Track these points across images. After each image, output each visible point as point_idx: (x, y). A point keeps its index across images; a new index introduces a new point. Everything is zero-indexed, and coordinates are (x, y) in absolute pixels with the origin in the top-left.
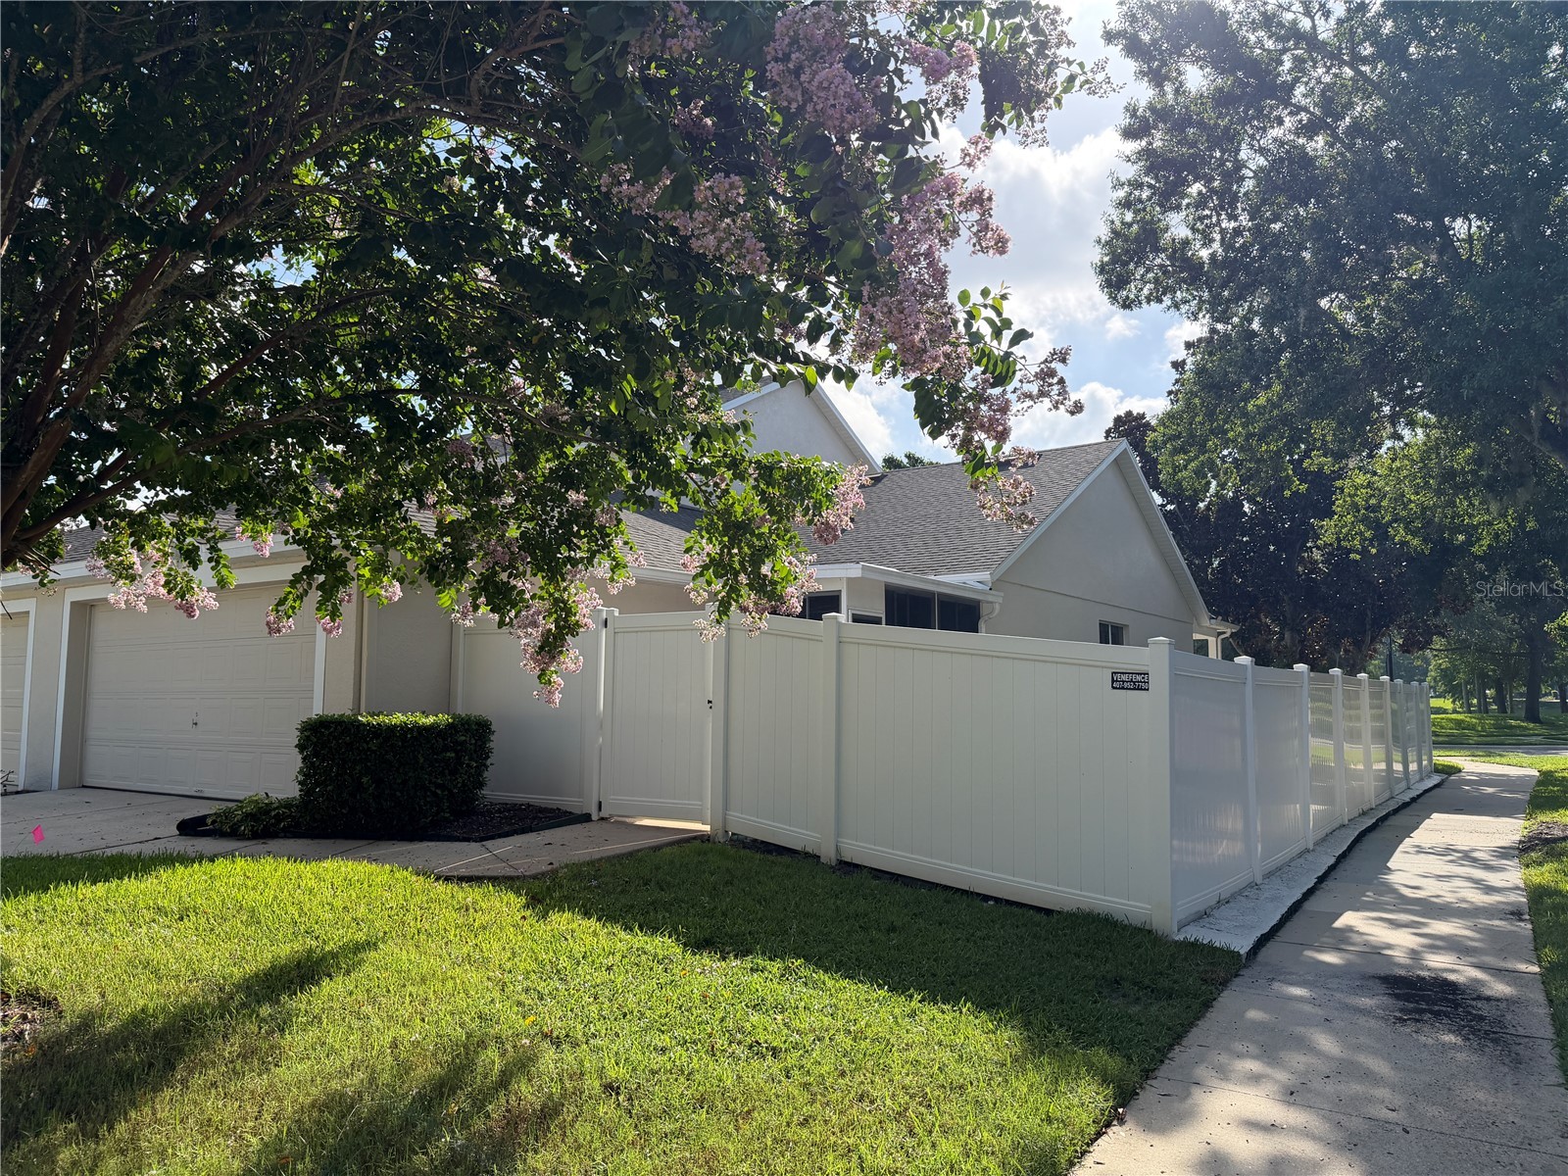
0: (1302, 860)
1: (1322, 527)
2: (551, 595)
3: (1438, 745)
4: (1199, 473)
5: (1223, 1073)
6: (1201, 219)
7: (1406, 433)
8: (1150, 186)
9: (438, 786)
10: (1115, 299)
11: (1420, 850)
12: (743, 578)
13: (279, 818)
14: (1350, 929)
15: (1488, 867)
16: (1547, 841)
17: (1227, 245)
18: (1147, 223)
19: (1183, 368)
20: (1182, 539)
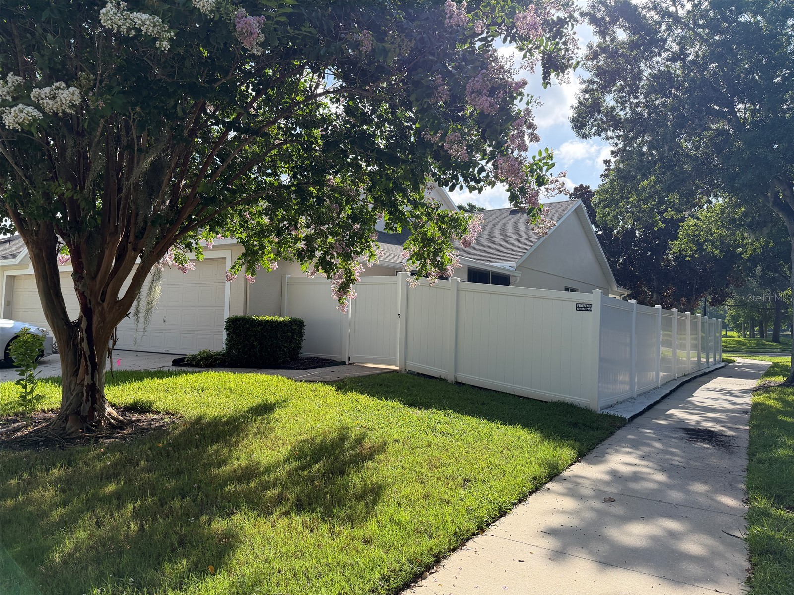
0: (655, 391)
1: (672, 244)
2: (344, 267)
3: (724, 351)
4: (615, 217)
5: (617, 451)
6: (621, 97)
7: (714, 201)
8: (598, 83)
9: (285, 347)
10: (579, 134)
11: (708, 389)
12: (428, 261)
13: (216, 359)
14: (672, 414)
15: (736, 396)
16: (764, 387)
17: (633, 111)
18: (596, 99)
19: (609, 164)
20: (605, 248)
